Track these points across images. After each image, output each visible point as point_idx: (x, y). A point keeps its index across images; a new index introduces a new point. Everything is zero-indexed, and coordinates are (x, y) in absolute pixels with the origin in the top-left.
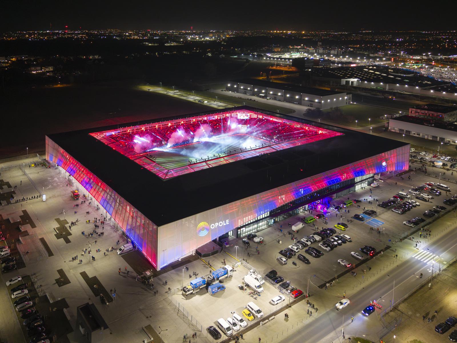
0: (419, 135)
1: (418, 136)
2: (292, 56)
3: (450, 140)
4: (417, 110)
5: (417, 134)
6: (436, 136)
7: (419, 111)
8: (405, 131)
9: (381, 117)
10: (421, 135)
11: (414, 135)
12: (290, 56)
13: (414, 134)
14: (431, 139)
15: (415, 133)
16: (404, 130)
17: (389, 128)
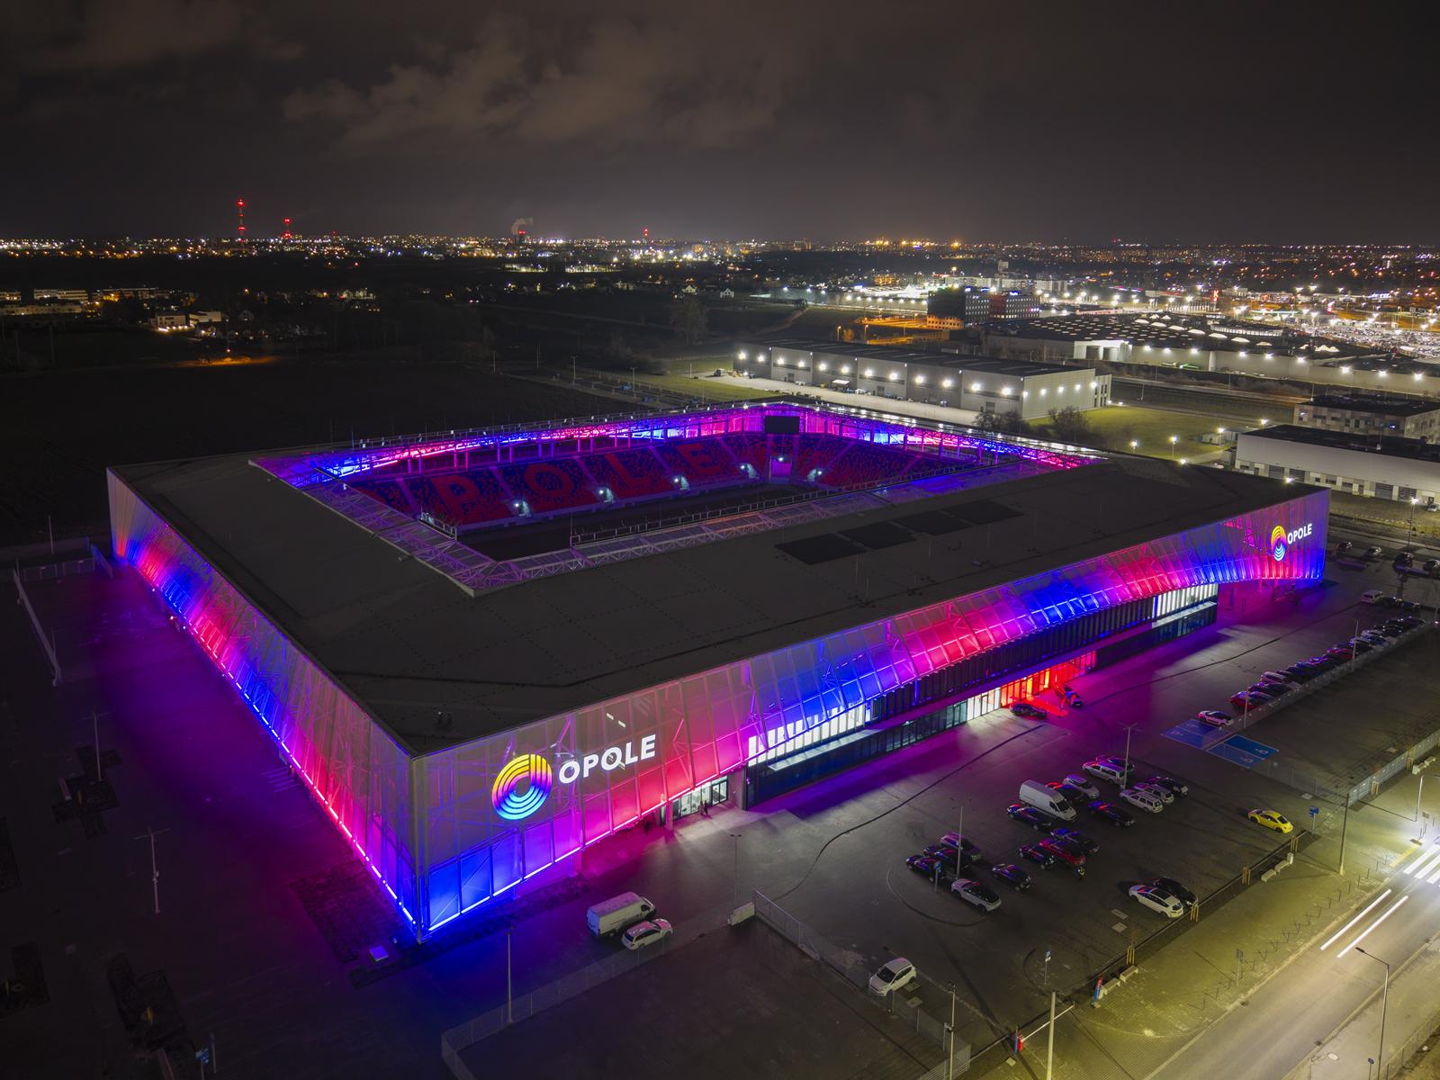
0: (1334, 482)
1: (1328, 485)
3: (1432, 495)
4: (1319, 409)
5: (1328, 482)
6: (1386, 483)
7: (1325, 411)
8: (1287, 471)
9: (1206, 438)
10: (1339, 481)
11: (1317, 484)
13: (1318, 480)
14: (1373, 494)
15: (1319, 476)
16: (1283, 469)
17: (1238, 465)
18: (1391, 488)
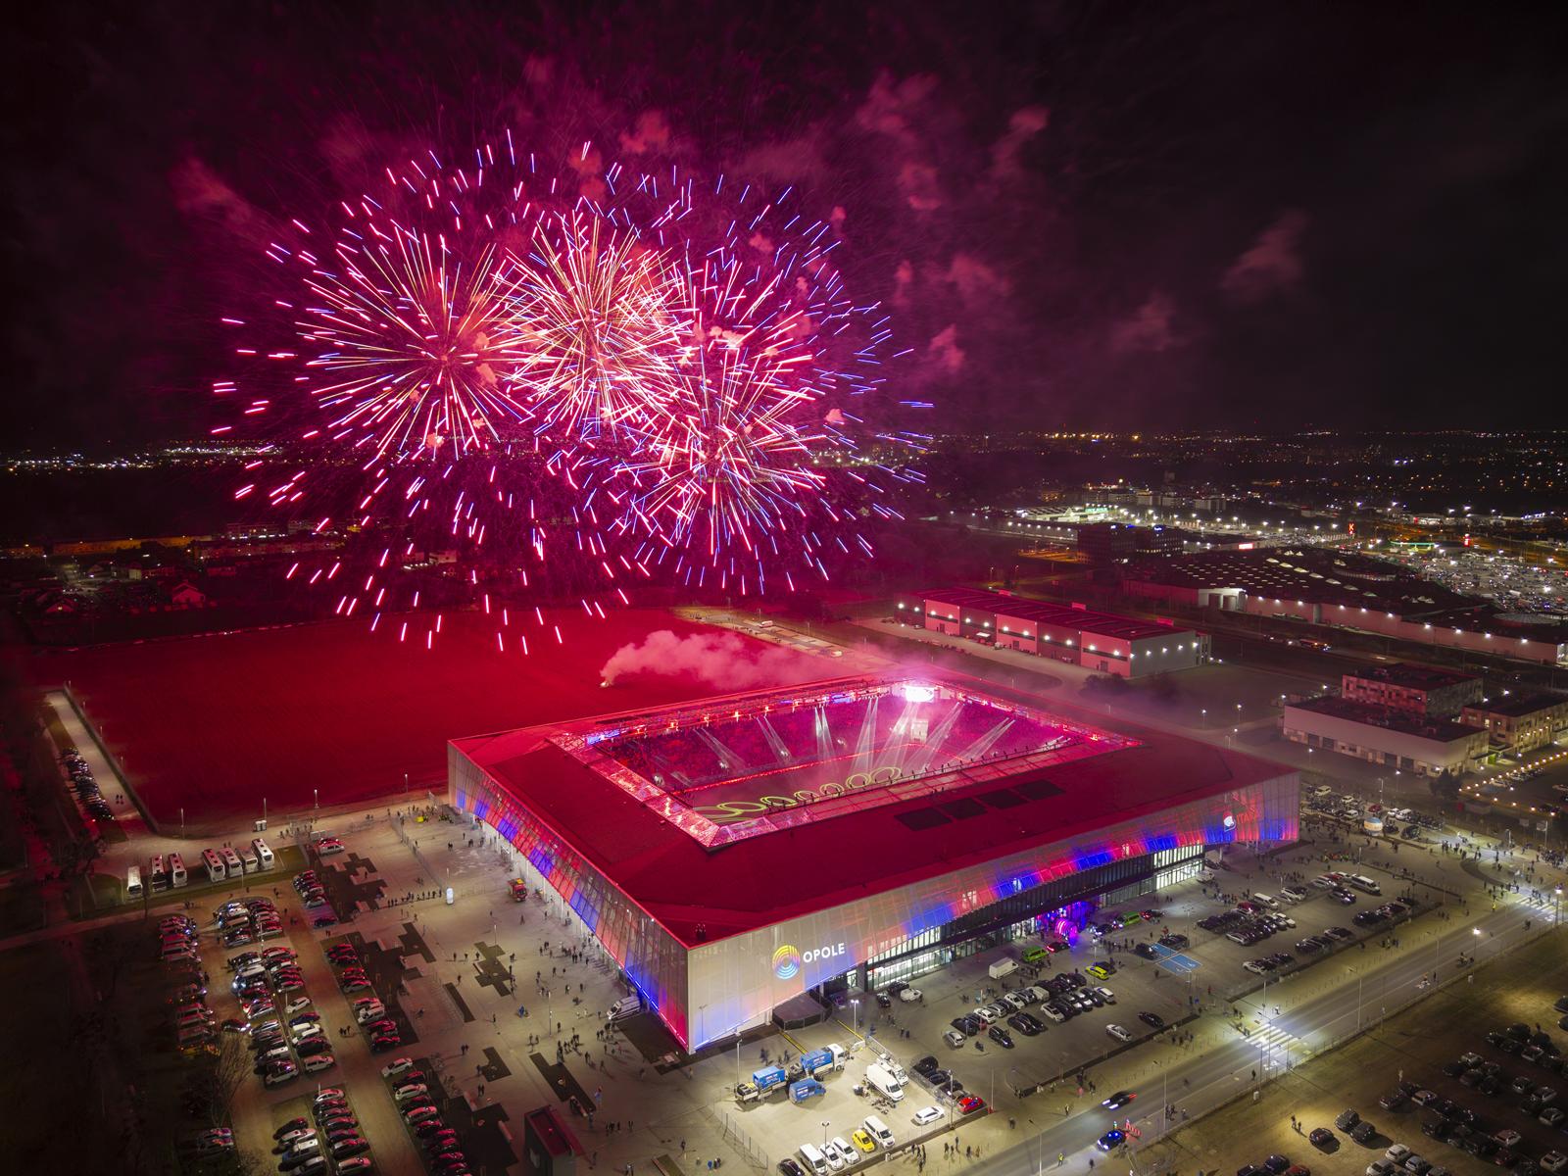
0: (1355, 750)
1: (1351, 753)
2: (1086, 516)
3: (1425, 765)
4: (1361, 680)
5: (1350, 749)
6: (1395, 753)
7: (1365, 683)
8: (1321, 739)
9: (1273, 702)
10: (1359, 749)
11: (1343, 751)
12: (1081, 516)
13: (1343, 748)
14: (1383, 762)
15: (1344, 745)
16: (1317, 737)
17: (1285, 732)
18: (1395, 758)
